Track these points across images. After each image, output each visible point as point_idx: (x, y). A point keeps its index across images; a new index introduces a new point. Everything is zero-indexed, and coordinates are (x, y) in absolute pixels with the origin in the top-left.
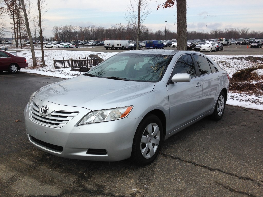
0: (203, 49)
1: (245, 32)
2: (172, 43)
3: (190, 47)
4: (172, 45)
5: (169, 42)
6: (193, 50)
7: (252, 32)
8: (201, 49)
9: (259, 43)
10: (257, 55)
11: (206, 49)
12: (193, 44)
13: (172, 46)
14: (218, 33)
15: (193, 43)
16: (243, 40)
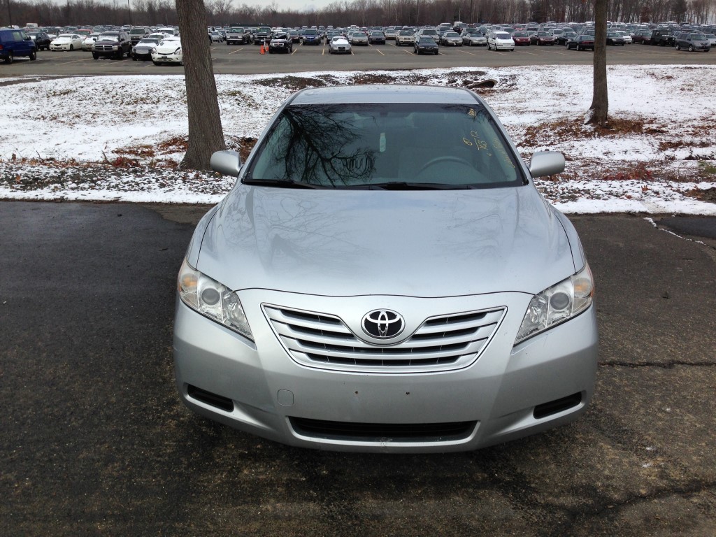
0: (160, 56)
1: (225, 7)
2: (50, 36)
3: (116, 51)
4: (52, 43)
5: (39, 36)
6: (125, 58)
7: (241, 7)
8: (156, 56)
9: (285, 40)
10: (302, 73)
11: (168, 56)
12: (123, 40)
13: (51, 46)
14: (156, 9)
15: (121, 38)
16: (242, 32)
